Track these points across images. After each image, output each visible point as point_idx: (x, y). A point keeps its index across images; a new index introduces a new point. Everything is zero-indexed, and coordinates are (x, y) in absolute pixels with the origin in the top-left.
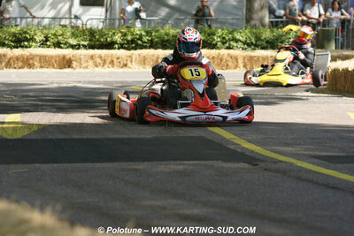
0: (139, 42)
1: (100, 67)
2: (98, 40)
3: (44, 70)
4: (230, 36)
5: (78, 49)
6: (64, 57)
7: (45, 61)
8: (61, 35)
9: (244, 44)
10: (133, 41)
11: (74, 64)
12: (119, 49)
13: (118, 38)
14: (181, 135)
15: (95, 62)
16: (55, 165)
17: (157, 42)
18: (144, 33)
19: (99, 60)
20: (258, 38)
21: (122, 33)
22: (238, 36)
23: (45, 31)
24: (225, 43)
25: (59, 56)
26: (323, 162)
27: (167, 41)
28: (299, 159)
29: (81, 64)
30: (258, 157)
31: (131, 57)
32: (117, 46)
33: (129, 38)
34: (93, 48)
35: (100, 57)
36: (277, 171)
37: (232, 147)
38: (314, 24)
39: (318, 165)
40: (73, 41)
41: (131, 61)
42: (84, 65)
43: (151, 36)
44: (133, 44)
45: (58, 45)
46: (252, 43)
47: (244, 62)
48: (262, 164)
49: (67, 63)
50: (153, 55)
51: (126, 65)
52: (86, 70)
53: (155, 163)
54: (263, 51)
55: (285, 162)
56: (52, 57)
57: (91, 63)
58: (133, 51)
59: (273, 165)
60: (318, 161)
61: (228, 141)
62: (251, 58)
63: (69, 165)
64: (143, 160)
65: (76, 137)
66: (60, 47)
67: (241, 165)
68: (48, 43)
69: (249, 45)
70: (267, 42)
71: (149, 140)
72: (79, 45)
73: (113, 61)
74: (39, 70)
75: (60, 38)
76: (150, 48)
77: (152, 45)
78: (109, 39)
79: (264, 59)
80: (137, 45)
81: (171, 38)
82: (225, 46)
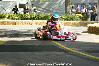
0: (35, 18)
1: (24, 25)
2: (24, 17)
3: (8, 25)
4: (61, 17)
5: (18, 20)
6: (14, 22)
7: (9, 23)
8: (13, 16)
9: (64, 19)
10: (33, 18)
11: (17, 24)
12: (29, 20)
13: (29, 17)
14: (47, 44)
15: (23, 24)
16: (11, 52)
17: (40, 18)
18: (36, 16)
19: (24, 23)
20: (68, 17)
21: (30, 15)
22: (63, 17)
23: (9, 15)
25: (13, 22)
26: (86, 52)
27: (43, 18)
28: (79, 51)
29: (19, 24)
30: (68, 51)
31: (33, 22)
32: (29, 19)
33: (32, 17)
34: (22, 20)
35: (24, 22)
36: (73, 55)
37: (61, 48)
38: (84, 14)
39: (85, 53)
40: (17, 18)
42: (20, 24)
43: (38, 16)
44: (33, 19)
45: (12, 19)
46: (67, 19)
47: (64, 24)
48: (69, 53)
49: (15, 24)
50: (39, 22)
51: (31, 25)
52: (20, 26)
53: (39, 52)
54: (70, 21)
55: (75, 52)
56: (11, 22)
57: (21, 24)
58: (33, 21)
59: (72, 53)
60: (84, 52)
61: (60, 46)
62: (66, 23)
63: (15, 52)
64: (36, 51)
65: (17, 44)
66: (13, 19)
67: (63, 53)
68: (10, 18)
69: (66, 19)
70: (71, 18)
71: (38, 46)
72: (18, 19)
73: (28, 23)
74: (7, 25)
75: (13, 17)
76: (38, 20)
77: (39, 19)
78: (27, 17)
79: (70, 23)
80: (35, 19)
81: (44, 17)
82: (59, 20)
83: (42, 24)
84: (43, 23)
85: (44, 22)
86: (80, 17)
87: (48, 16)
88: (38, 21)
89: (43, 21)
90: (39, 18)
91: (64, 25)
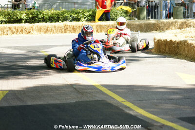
0: (36, 18)
1: (15, 34)
2: (13, 18)
4: (88, 13)
5: (2, 23)
10: (32, 18)
12: (25, 23)
13: (24, 16)
15: (12, 31)
17: (46, 19)
18: (38, 13)
19: (14, 30)
21: (26, 13)
24: (85, 18)
27: (52, 18)
29: (4, 32)
31: (32, 27)
32: (23, 21)
33: (31, 16)
34: (10, 23)
35: (15, 28)
41: (33, 30)
42: (6, 33)
44: (33, 20)
47: (97, 29)
50: (45, 26)
51: (30, 32)
52: (7, 36)
57: (9, 31)
58: (33, 24)
62: (101, 26)
72: (2, 21)
73: (22, 30)
76: (43, 22)
77: (44, 20)
78: (19, 17)
79: (108, 26)
80: (35, 20)
81: (54, 16)
82: (85, 19)
83: (51, 31)
84: (53, 29)
85: (55, 27)
86: (126, 12)
87: (62, 13)
88: (44, 24)
89: (53, 24)
90: (43, 17)
91: (97, 31)
